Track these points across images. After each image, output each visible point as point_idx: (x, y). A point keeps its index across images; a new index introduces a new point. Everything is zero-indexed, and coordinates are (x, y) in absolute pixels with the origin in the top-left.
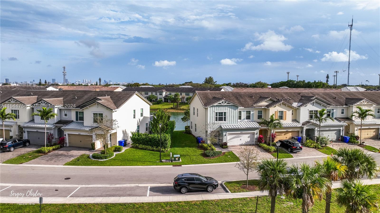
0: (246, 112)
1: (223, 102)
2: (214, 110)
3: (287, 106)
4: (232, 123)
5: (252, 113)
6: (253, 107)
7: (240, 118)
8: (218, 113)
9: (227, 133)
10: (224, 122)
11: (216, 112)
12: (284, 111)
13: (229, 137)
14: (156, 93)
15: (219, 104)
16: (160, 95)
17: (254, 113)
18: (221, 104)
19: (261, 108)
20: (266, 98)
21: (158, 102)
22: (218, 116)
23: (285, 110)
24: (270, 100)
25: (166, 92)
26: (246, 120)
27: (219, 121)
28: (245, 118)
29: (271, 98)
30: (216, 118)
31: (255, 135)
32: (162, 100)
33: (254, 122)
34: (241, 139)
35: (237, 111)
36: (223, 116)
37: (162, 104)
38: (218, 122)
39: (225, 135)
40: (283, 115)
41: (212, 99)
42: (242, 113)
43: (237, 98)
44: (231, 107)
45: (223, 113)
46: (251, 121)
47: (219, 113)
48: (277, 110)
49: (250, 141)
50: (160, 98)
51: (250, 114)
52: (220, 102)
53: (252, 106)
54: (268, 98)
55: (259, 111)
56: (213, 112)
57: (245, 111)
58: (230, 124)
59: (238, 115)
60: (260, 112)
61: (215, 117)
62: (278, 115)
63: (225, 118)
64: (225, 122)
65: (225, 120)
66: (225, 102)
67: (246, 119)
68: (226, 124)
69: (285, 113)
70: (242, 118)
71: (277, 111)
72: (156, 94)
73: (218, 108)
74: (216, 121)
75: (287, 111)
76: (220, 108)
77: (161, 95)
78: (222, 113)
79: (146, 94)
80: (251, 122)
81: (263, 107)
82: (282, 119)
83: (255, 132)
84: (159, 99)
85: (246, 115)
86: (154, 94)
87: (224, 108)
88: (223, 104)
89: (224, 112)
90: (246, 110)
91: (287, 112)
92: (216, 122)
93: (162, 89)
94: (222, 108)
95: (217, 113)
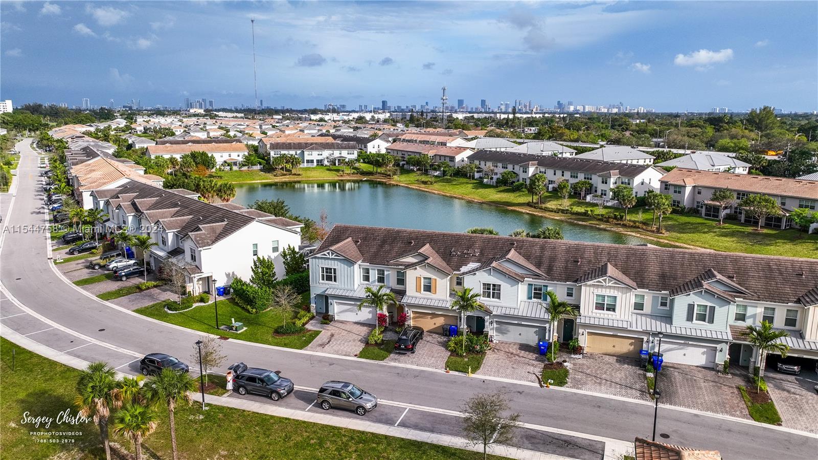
1: (329, 252)
2: (317, 263)
3: (436, 270)
4: (346, 286)
5: (386, 273)
7: (367, 279)
8: (325, 269)
9: (334, 301)
10: (333, 283)
11: (321, 267)
12: (433, 278)
13: (337, 308)
14: (519, 167)
15: (323, 255)
16: (523, 172)
17: (389, 274)
18: (326, 255)
21: (513, 188)
22: (325, 274)
24: (419, 255)
25: (536, 167)
26: (376, 283)
27: (326, 280)
28: (375, 280)
30: (323, 276)
34: (357, 314)
35: (353, 269)
36: (333, 275)
38: (325, 282)
39: (332, 304)
40: (432, 285)
42: (371, 271)
44: (342, 261)
45: (333, 270)
47: (327, 269)
49: (371, 319)
50: (523, 179)
51: (383, 274)
52: (325, 253)
53: (386, 263)
55: (400, 272)
57: (375, 270)
58: (342, 288)
59: (363, 274)
60: (401, 274)
61: (321, 273)
62: (422, 284)
63: (335, 277)
64: (335, 283)
65: (335, 281)
66: (333, 254)
68: (336, 287)
69: (434, 281)
70: (371, 279)
71: (420, 276)
73: (323, 261)
74: (322, 280)
75: (438, 279)
76: (327, 261)
77: (526, 172)
78: (331, 269)
79: (505, 167)
82: (430, 291)
84: (520, 181)
85: (377, 276)
87: (332, 262)
88: (328, 257)
90: (376, 268)
91: (437, 281)
93: (530, 161)
94: (329, 261)
95: (323, 268)
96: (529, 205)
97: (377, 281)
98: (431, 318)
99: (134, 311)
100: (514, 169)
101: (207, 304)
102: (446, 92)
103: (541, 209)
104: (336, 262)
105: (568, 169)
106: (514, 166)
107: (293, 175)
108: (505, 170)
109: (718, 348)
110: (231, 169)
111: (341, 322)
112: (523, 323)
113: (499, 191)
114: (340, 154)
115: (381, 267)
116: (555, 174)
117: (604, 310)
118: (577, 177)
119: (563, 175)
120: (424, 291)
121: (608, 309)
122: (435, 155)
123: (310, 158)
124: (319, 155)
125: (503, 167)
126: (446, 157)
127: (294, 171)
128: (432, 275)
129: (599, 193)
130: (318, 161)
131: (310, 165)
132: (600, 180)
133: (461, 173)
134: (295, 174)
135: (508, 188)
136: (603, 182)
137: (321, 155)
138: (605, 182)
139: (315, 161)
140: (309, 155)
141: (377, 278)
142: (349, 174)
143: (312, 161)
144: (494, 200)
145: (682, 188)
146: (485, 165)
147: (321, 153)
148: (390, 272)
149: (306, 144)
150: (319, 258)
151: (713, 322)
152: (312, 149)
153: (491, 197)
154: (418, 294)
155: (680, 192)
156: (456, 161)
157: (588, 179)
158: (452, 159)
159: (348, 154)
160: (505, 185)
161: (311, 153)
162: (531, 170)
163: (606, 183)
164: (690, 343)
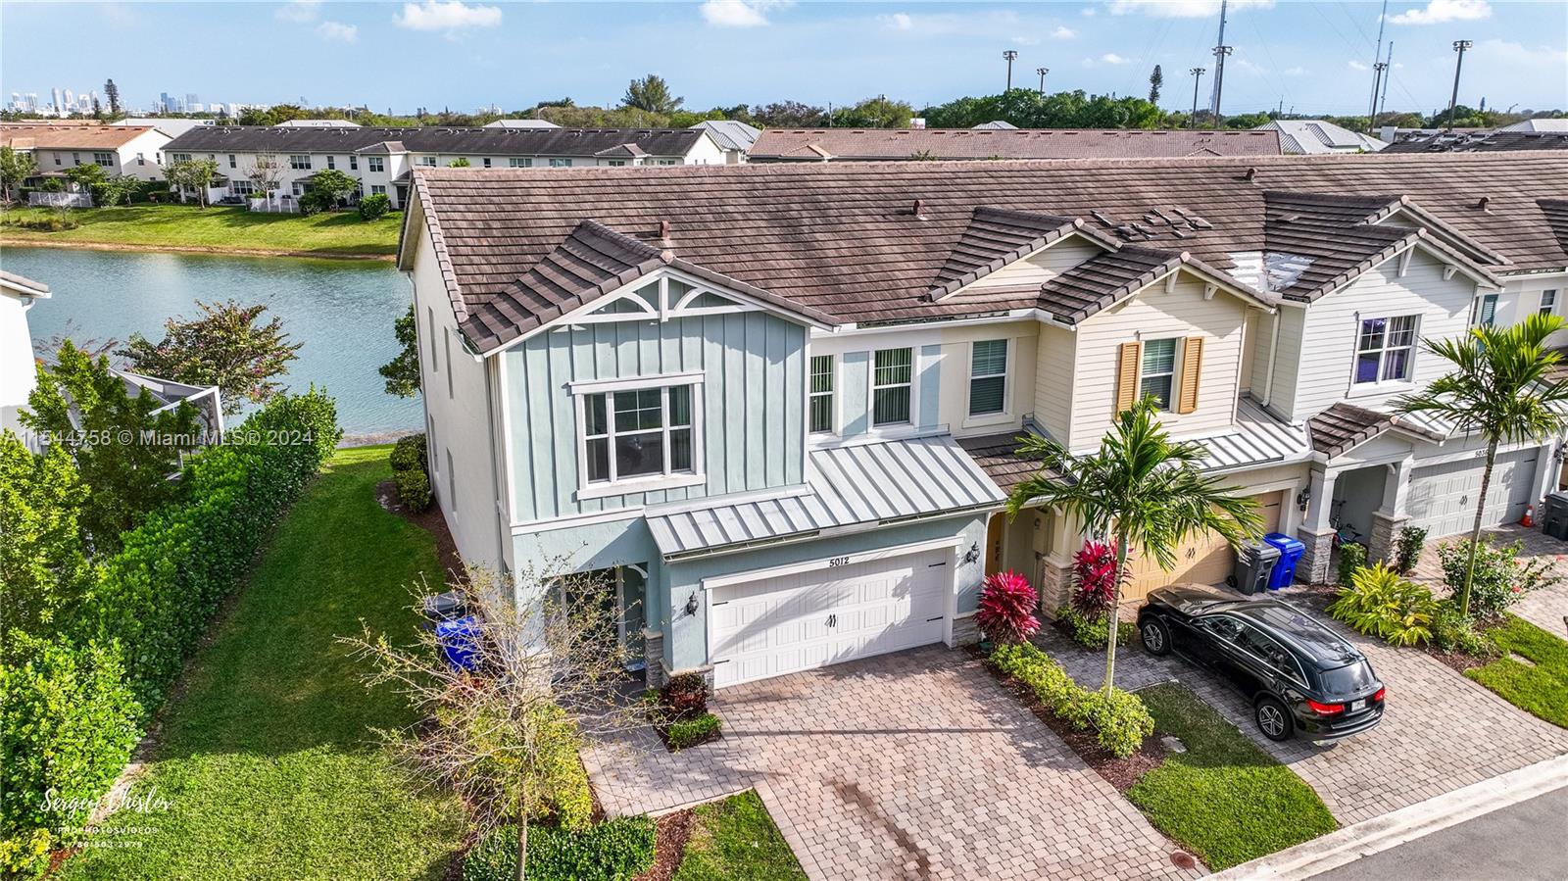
0: (872, 362)
1: (656, 285)
2: (561, 376)
3: (1210, 295)
4: (755, 478)
5: (920, 364)
6: (932, 318)
7: (822, 416)
8: (610, 403)
9: (709, 584)
10: (670, 478)
11: (587, 397)
12: (1190, 335)
13: (723, 619)
14: (353, 159)
15: (613, 307)
16: (373, 169)
17: (938, 363)
18: (638, 308)
19: (998, 319)
20: (1041, 226)
21: (362, 210)
22: (612, 434)
23: (1194, 332)
24: (1076, 241)
25: (407, 155)
26: (871, 429)
27: (621, 473)
28: (864, 412)
29: (1080, 222)
30: (598, 452)
31: (957, 572)
32: (384, 200)
33: (939, 450)
34: (832, 620)
35: (796, 366)
36: (667, 428)
37: (386, 221)
38: (616, 484)
39: (690, 610)
40: (1176, 374)
41: (559, 249)
42: (842, 372)
43: (791, 232)
44: (734, 330)
45: (665, 398)
46: (919, 439)
47: (624, 399)
48: (1138, 334)
49: (908, 622)
50: (374, 188)
51: (905, 375)
52: (627, 292)
53: (923, 311)
54: (1055, 223)
55: (986, 343)
56: (559, 394)
57: (864, 356)
58: (736, 494)
59: (808, 395)
60: (991, 353)
61: (583, 438)
62: (1141, 376)
63: (682, 442)
64: (682, 478)
65: (682, 463)
66: (679, 289)
67: (877, 422)
68: (697, 499)
69: (1192, 349)
70: (841, 417)
71: (1134, 340)
72: (354, 167)
73: (604, 349)
74: (591, 478)
75: (1210, 340)
76: (627, 348)
77: (381, 169)
78: (653, 395)
79: (301, 166)
80: (916, 448)
81: (1016, 314)
82: (1165, 406)
83: (958, 542)
84: (368, 195)
85: (872, 388)
86: (342, 163)
87: (670, 345)
88: (652, 314)
89: (673, 390)
90: (873, 347)
91: (1205, 348)
92: (591, 489)
93: (386, 137)
94: (648, 346)
95: (596, 402)
97: (872, 418)
100: (331, 166)
104: (691, 343)
105: (502, 152)
106: (330, 159)
108: (304, 174)
113: (318, 225)
115: (890, 338)
122: (35, 150)
125: (295, 166)
126: (83, 154)
128: (1183, 324)
135: (338, 214)
141: (871, 403)
144: (323, 246)
146: (233, 165)
148: (942, 356)
150: (570, 337)
153: (306, 240)
156: (123, 162)
158: (106, 156)
160: (325, 209)
162: (396, 164)
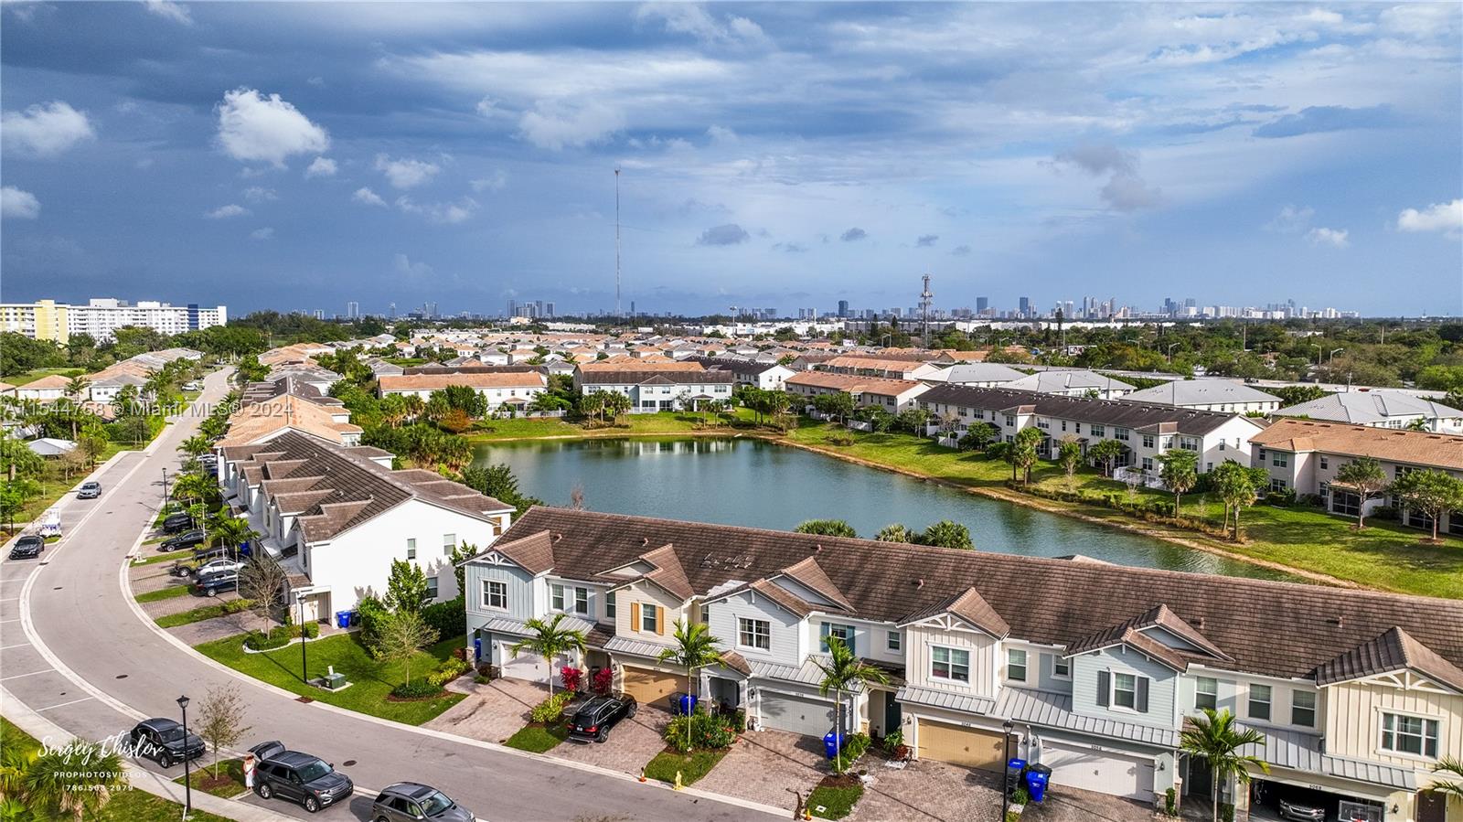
0: (575, 591)
1: (494, 555)
3: (663, 592)
4: (521, 615)
6: (585, 580)
8: (489, 584)
9: (501, 641)
10: (500, 609)
11: (484, 581)
12: (658, 605)
13: (504, 654)
15: (485, 559)
16: (1008, 424)
17: (594, 597)
18: (491, 560)
22: (489, 593)
24: (642, 563)
25: (1030, 416)
26: (574, 612)
27: (491, 604)
28: (572, 606)
30: (486, 596)
31: (569, 665)
33: (587, 625)
35: (531, 586)
36: (502, 595)
38: (490, 607)
39: (496, 648)
42: (565, 590)
44: (515, 571)
45: (501, 586)
47: (492, 584)
50: (1008, 436)
51: (585, 597)
52: (488, 556)
53: (587, 577)
56: (477, 579)
57: (571, 588)
60: (612, 596)
61: (483, 592)
62: (642, 616)
63: (505, 599)
64: (504, 609)
65: (505, 605)
66: (499, 557)
68: (505, 617)
69: (660, 611)
70: (566, 606)
71: (637, 602)
73: (486, 569)
74: (485, 603)
75: (666, 608)
76: (491, 570)
77: (1012, 424)
78: (498, 585)
80: (581, 623)
83: (568, 654)
84: (1002, 440)
85: (575, 599)
87: (501, 572)
88: (493, 563)
90: (575, 586)
91: (664, 611)
92: (484, 606)
93: (1023, 403)
94: (496, 571)
95: (486, 583)
96: (1007, 484)
97: (575, 609)
98: (655, 681)
99: (195, 648)
100: (994, 419)
101: (314, 640)
102: (930, 283)
103: (1028, 492)
104: (506, 572)
105: (1087, 421)
106: (994, 413)
107: (616, 427)
108: (979, 421)
109: (1156, 763)
110: (512, 416)
111: (510, 681)
112: (805, 696)
113: (962, 460)
114: (702, 391)
115: (581, 584)
116: (1064, 429)
117: (948, 677)
118: (1102, 435)
119: (1078, 431)
120: (645, 629)
121: (956, 676)
122: (863, 393)
123: (649, 398)
124: (664, 392)
125: (975, 416)
126: (882, 398)
127: (618, 421)
128: (656, 601)
129: (1139, 464)
130: (662, 403)
131: (648, 410)
132: (1140, 439)
133: (903, 427)
134: (620, 426)
135: (979, 453)
136: (1145, 445)
137: (669, 392)
138: (1149, 443)
139: (658, 404)
140: (647, 392)
141: (575, 603)
142: (712, 427)
143: (652, 404)
144: (949, 475)
145: (1289, 457)
146: (946, 411)
147: (667, 389)
148: (595, 594)
149: (644, 373)
150: (479, 565)
151: (1146, 711)
152: (653, 382)
153: (945, 469)
154: (633, 635)
155: (1284, 464)
156: (899, 404)
157: (1122, 438)
158: (891, 400)
159: (716, 391)
160: (975, 449)
161: (650, 389)
162: (1022, 421)
163: (1151, 445)
164: (1103, 749)
